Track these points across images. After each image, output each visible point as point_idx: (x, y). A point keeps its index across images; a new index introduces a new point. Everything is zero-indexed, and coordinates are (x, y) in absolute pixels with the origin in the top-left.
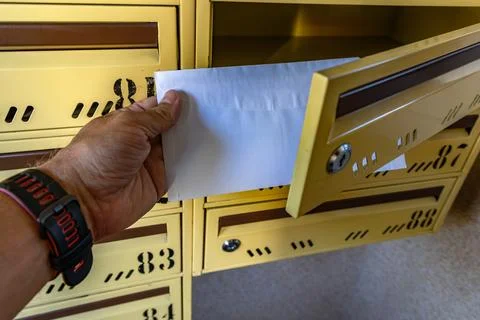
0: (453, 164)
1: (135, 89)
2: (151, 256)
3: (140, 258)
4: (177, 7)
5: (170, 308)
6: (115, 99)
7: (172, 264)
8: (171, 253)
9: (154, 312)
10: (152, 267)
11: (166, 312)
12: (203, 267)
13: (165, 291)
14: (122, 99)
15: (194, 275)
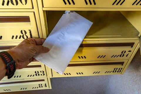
0: (127, 56)
1: (26, 33)
2: (38, 72)
3: (35, 72)
4: (34, 12)
5: (45, 84)
6: (22, 35)
7: (44, 74)
8: (43, 72)
9: (41, 85)
10: (39, 75)
11: (45, 85)
12: (52, 76)
13: (43, 80)
14: (23, 35)
15: (50, 78)
